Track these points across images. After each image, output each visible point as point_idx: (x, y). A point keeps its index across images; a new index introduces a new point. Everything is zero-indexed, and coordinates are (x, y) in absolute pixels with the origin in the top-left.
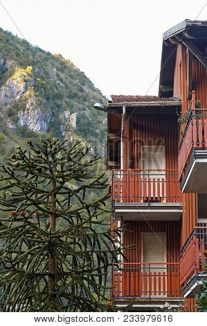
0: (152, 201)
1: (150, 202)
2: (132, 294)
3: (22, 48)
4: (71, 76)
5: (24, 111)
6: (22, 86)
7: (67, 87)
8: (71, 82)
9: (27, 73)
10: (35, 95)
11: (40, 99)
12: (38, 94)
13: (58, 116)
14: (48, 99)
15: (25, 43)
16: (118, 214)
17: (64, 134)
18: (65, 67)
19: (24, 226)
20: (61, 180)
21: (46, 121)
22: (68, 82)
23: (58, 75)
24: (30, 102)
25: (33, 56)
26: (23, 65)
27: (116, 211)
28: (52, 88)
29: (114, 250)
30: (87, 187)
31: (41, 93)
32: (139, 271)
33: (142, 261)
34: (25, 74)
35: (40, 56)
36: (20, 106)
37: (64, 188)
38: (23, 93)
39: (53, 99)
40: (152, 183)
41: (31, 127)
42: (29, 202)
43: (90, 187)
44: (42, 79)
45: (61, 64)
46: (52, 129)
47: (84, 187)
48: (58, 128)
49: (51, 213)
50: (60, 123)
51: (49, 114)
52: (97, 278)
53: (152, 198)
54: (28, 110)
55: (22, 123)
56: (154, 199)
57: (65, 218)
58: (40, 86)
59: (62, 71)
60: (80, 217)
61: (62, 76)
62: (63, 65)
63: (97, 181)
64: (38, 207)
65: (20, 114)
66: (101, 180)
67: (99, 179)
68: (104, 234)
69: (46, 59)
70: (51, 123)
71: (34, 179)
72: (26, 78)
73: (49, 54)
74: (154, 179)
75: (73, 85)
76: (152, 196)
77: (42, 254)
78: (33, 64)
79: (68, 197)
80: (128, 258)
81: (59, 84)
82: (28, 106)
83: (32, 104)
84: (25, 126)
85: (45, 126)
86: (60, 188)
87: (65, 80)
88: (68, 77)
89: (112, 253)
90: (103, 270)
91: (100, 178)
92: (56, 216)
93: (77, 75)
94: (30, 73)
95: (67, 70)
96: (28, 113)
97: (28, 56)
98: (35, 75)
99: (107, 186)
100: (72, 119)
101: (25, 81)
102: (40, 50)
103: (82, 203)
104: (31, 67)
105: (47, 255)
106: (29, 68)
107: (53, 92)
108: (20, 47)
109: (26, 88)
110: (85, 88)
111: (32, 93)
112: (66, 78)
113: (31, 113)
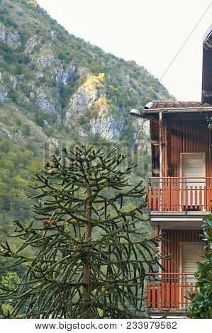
0: (189, 209)
1: (187, 210)
2: (168, 305)
3: (94, 55)
4: (145, 83)
5: (96, 118)
6: (93, 94)
7: (140, 94)
8: (144, 89)
9: (100, 80)
10: (108, 103)
11: (113, 106)
12: (110, 101)
13: (131, 124)
14: (121, 106)
15: (97, 49)
16: (155, 223)
17: (137, 142)
18: (139, 74)
19: (58, 235)
20: (96, 188)
21: (119, 129)
22: (141, 89)
23: (131, 82)
24: (102, 110)
25: (106, 63)
26: (95, 72)
27: (152, 219)
28: (124, 95)
29: (151, 259)
30: (124, 195)
31: (113, 100)
32: (178, 281)
33: (181, 271)
34: (97, 81)
35: (113, 63)
36: (92, 114)
37: (99, 196)
38: (95, 100)
39: (126, 107)
40: (189, 192)
41: (103, 135)
42: (63, 211)
43: (127, 196)
44: (115, 86)
45: (135, 71)
46: (126, 137)
47: (121, 195)
48: (131, 136)
49: (86, 222)
50: (133, 131)
51: (121, 122)
52: (133, 289)
53: (189, 207)
54: (100, 117)
55: (94, 131)
56: (191, 208)
57: (102, 227)
58: (112, 93)
59: (135, 77)
60: (116, 225)
61: (136, 82)
62: (136, 72)
63: (134, 189)
64: (72, 216)
65: (92, 122)
66: (139, 188)
67: (136, 187)
68: (140, 243)
69: (119, 66)
70: (123, 131)
71: (70, 187)
72: (98, 85)
73: (122, 60)
74: (191, 187)
75: (147, 92)
76: (189, 204)
77: (75, 264)
78: (105, 71)
79: (104, 205)
80: (166, 269)
81: (132, 91)
82: (100, 114)
83: (104, 112)
84: (97, 134)
85: (118, 134)
86: (95, 197)
87: (138, 87)
88: (141, 84)
89: (148, 263)
90: (138, 280)
91: (138, 186)
92: (91, 225)
93: (151, 82)
94: (102, 80)
95: (140, 77)
96: (100, 121)
97: (100, 63)
98: (107, 82)
99: (144, 194)
100: (145, 127)
101: (97, 88)
102: (113, 57)
103: (118, 212)
104: (103, 74)
105: (81, 264)
106: (102, 75)
107: (126, 99)
108: (92, 54)
109: (98, 96)
110: (159, 95)
111: (105, 100)
112: (140, 85)
113: (104, 121)
